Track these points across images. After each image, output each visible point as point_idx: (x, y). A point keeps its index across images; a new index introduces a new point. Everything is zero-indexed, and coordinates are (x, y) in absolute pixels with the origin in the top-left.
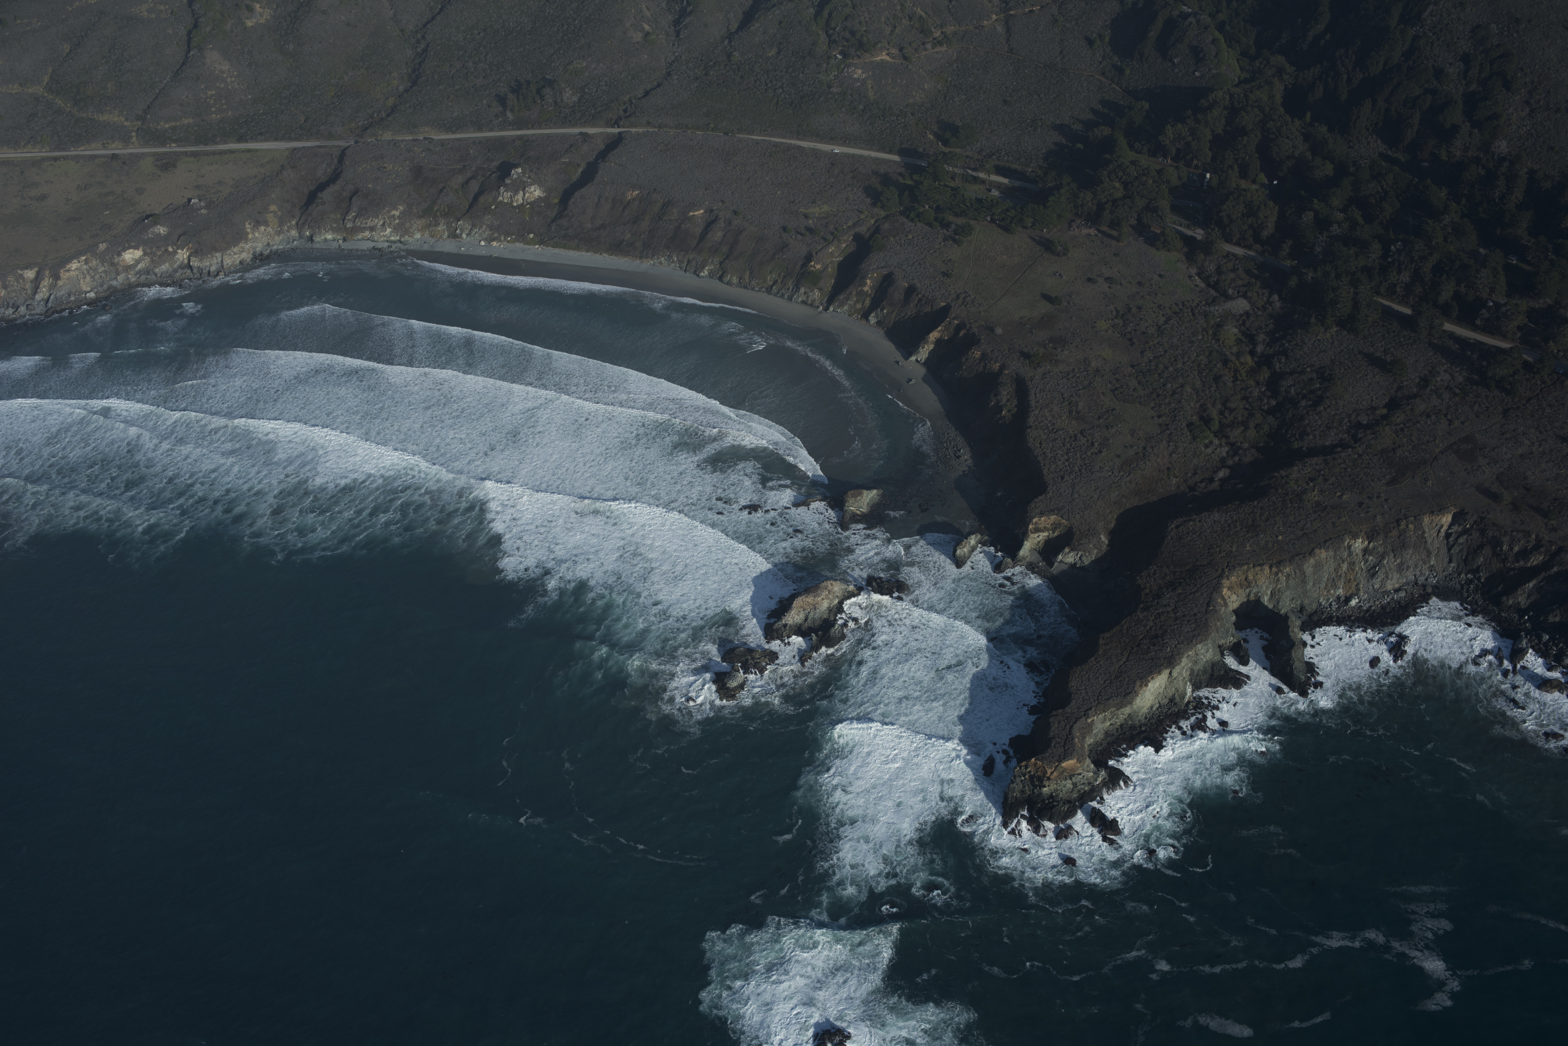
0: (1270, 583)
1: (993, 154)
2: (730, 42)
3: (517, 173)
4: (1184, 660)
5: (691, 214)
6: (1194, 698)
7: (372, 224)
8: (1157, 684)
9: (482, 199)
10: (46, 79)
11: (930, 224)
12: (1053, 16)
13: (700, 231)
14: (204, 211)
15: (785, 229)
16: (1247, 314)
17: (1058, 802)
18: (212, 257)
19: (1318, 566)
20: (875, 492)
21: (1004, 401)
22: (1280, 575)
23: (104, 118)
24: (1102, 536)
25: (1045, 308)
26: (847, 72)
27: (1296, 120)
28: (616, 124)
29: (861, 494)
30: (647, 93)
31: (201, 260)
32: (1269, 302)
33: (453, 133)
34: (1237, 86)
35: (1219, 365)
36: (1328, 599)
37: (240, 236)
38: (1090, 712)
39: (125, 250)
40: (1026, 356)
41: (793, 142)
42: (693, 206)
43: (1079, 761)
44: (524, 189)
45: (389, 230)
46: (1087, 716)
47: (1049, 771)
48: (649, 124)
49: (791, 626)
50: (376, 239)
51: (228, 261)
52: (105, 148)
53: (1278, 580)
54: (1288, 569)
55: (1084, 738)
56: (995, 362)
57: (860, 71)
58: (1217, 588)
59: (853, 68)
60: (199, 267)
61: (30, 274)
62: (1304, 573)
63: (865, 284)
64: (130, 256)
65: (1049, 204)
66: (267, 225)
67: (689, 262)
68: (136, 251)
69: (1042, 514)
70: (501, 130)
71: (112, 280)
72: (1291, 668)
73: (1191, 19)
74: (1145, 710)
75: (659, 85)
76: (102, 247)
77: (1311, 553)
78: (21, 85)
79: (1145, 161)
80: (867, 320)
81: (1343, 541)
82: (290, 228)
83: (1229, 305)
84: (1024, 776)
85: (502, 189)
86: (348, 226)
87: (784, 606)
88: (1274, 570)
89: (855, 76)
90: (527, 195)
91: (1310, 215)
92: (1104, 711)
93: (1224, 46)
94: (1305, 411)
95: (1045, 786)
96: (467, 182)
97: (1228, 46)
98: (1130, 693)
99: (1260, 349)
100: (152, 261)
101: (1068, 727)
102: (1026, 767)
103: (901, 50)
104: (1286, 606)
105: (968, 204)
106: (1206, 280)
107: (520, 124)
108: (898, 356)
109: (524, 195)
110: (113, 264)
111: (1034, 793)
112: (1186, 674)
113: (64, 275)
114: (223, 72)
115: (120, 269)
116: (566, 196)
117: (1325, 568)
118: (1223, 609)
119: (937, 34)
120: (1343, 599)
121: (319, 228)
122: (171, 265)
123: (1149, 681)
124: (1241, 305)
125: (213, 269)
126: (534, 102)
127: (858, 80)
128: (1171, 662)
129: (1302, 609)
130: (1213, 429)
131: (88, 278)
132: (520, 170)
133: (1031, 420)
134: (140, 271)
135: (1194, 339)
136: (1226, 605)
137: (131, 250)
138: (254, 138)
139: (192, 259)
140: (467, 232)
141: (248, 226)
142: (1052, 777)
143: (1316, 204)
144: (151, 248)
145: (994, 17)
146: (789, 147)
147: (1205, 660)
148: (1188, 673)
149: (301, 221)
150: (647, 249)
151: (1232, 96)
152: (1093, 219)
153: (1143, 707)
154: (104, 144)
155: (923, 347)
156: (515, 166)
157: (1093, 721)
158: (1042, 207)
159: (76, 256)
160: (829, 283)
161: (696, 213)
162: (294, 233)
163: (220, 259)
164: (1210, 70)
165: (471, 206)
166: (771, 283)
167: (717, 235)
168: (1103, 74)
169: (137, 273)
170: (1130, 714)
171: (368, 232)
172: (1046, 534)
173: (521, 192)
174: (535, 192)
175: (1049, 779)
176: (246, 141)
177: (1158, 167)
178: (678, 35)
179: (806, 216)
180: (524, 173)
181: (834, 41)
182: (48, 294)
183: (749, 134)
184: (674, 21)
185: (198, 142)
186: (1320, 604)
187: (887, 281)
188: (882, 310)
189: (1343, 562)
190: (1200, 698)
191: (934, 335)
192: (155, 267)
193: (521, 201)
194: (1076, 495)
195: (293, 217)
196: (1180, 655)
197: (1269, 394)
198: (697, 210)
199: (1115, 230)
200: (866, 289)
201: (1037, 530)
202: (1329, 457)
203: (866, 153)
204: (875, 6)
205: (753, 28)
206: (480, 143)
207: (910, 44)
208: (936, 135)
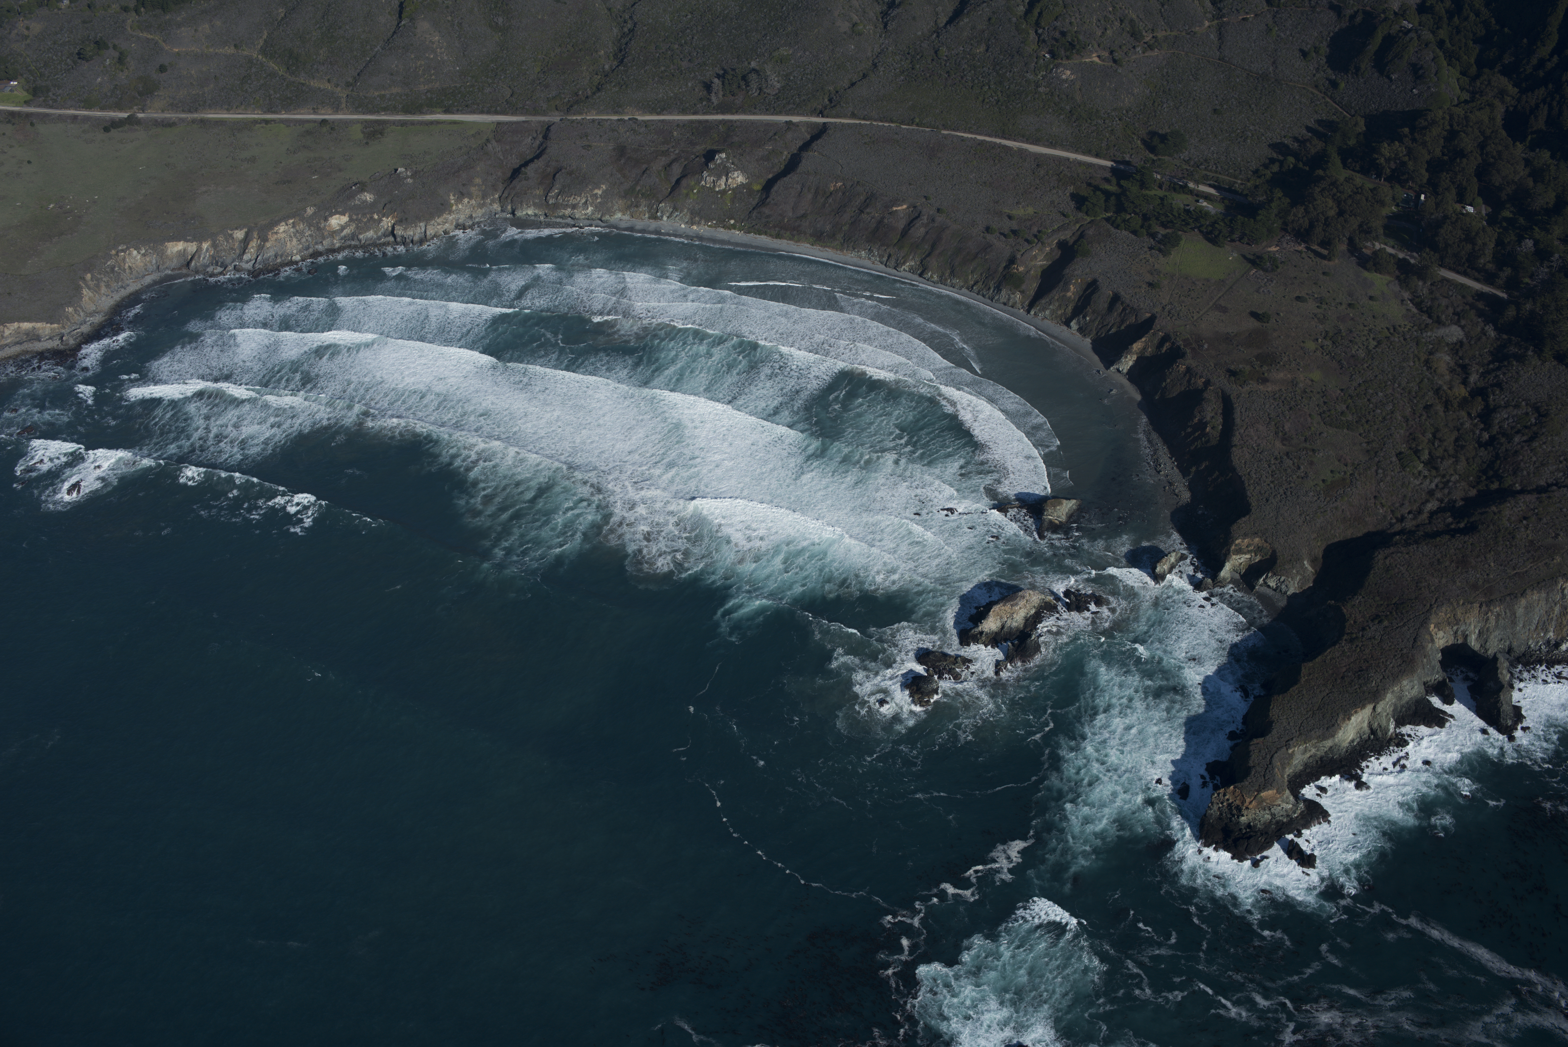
0: (1479, 622)
1: (1201, 164)
2: (938, 36)
3: (721, 158)
4: (1389, 696)
5: (895, 209)
6: (1397, 735)
7: (575, 202)
8: (1360, 718)
9: (684, 182)
10: (261, 42)
11: (1134, 232)
12: (1267, 25)
13: (902, 227)
14: (409, 181)
15: (988, 229)
16: (1461, 343)
17: (1256, 832)
18: (416, 226)
19: (1529, 608)
20: (1074, 501)
21: (1208, 418)
22: (1490, 614)
23: (315, 84)
24: (1305, 562)
25: (1253, 324)
26: (1056, 72)
27: (1518, 143)
28: (821, 114)
29: (1060, 504)
30: (853, 84)
31: (405, 229)
32: (1483, 332)
33: (658, 114)
34: (1457, 106)
35: (1430, 394)
36: (1538, 642)
37: (444, 207)
38: (1291, 742)
39: (332, 215)
40: (1233, 373)
41: (998, 141)
42: (896, 202)
43: (1278, 792)
44: (727, 176)
45: (590, 209)
46: (1288, 746)
47: (1248, 800)
48: (853, 116)
49: (987, 634)
50: (577, 216)
51: (430, 232)
52: (315, 113)
53: (1488, 619)
54: (1498, 609)
55: (1284, 768)
56: (1200, 377)
57: (1068, 72)
58: (1425, 623)
59: (1061, 69)
60: (402, 237)
61: (239, 235)
62: (1515, 614)
63: (1068, 290)
64: (336, 221)
65: (1259, 218)
66: (471, 198)
67: (889, 256)
68: (342, 217)
69: (1245, 535)
70: (704, 114)
71: (316, 243)
72: (1499, 711)
73: (1412, 35)
74: (1345, 744)
75: (865, 76)
76: (310, 211)
77: (1523, 594)
78: (236, 46)
79: (1359, 179)
80: (1069, 326)
81: (1556, 583)
82: (493, 201)
83: (1441, 332)
84: (1222, 803)
85: (705, 174)
86: (550, 202)
87: (981, 614)
88: (1484, 608)
89: (1064, 77)
90: (730, 180)
91: (1529, 243)
92: (1305, 743)
93: (1445, 63)
94: (1519, 446)
95: (1243, 816)
96: (670, 165)
97: (1448, 65)
98: (1333, 725)
99: (1473, 378)
100: (357, 227)
101: (1268, 757)
102: (1224, 795)
103: (1111, 52)
104: (1494, 646)
105: (1175, 213)
106: (1418, 305)
107: (723, 108)
108: (1101, 366)
109: (727, 180)
110: (319, 229)
111: (1231, 821)
112: (1390, 710)
113: (272, 238)
114: (433, 43)
115: (326, 233)
116: (768, 186)
117: (1537, 610)
118: (1430, 645)
119: (1148, 38)
120: (1553, 642)
121: (521, 203)
122: (376, 232)
123: (1352, 715)
124: (1454, 333)
125: (416, 238)
126: (739, 87)
127: (1066, 81)
128: (1375, 696)
129: (1510, 651)
130: (1422, 459)
131: (295, 240)
132: (724, 155)
133: (1236, 440)
134: (345, 237)
135: (1405, 365)
136: (1432, 641)
137: (337, 216)
138: (458, 112)
139: (397, 227)
140: (668, 214)
141: (452, 197)
142: (1251, 806)
143: (1537, 233)
144: (357, 215)
145: (1207, 24)
146: (994, 146)
147: (1409, 697)
148: (1392, 709)
149: (505, 195)
150: (848, 242)
151: (1451, 117)
152: (1303, 235)
153: (1344, 741)
154: (313, 109)
155: (1126, 357)
156: (719, 152)
157: (1293, 752)
158: (1252, 220)
159: (285, 219)
160: (1032, 286)
161: (899, 208)
162: (496, 207)
163: (423, 229)
164: (1429, 88)
165: (673, 189)
166: (972, 283)
167: (919, 231)
168: (1316, 86)
169: (342, 239)
170: (1331, 747)
171: (569, 210)
172: (1248, 556)
173: (724, 178)
174: (738, 178)
175: (1247, 808)
176: (453, 113)
177: (1371, 186)
178: (885, 27)
179: (1010, 217)
180: (727, 158)
181: (1044, 41)
182: (255, 256)
183: (954, 130)
184: (881, 13)
185: (407, 111)
186: (1529, 647)
187: (1092, 287)
188: (1084, 317)
189: (1556, 604)
190: (1403, 735)
191: (1137, 346)
192: (360, 234)
193: (723, 186)
194: (1281, 519)
195: (496, 190)
196: (1385, 690)
197: (1482, 426)
198: (899, 206)
199: (1326, 249)
200: (1069, 294)
201: (1239, 551)
202: (1544, 495)
203: (1072, 156)
204: (1087, 6)
205: (961, 23)
206: (684, 126)
207: (1120, 47)
208: (1144, 142)
